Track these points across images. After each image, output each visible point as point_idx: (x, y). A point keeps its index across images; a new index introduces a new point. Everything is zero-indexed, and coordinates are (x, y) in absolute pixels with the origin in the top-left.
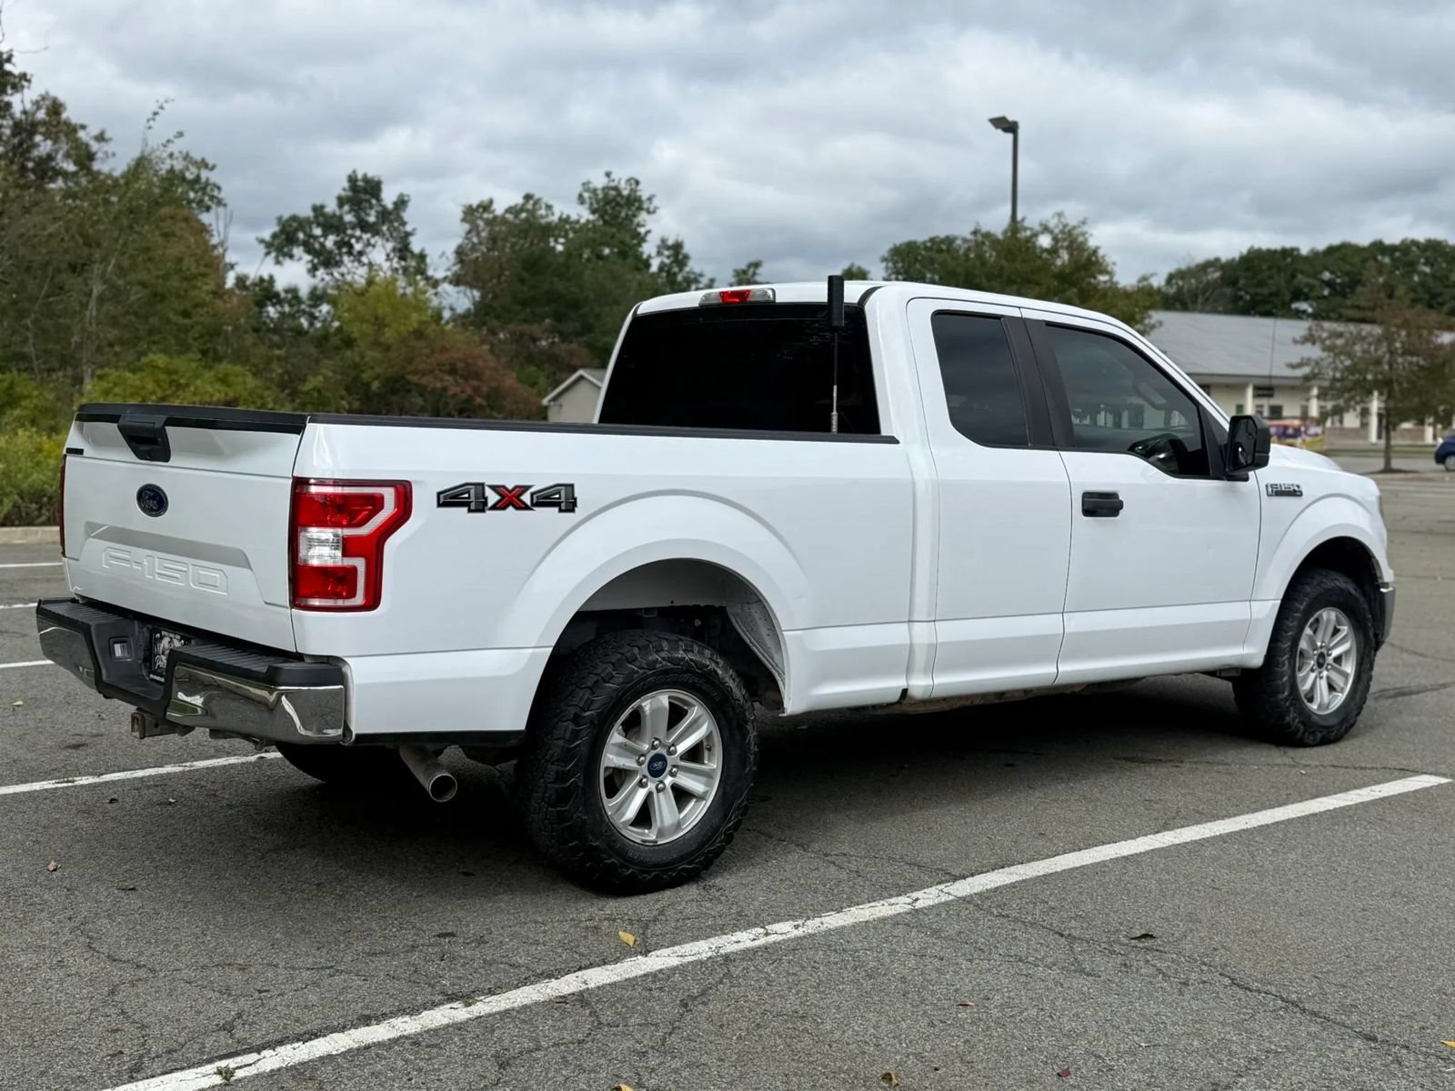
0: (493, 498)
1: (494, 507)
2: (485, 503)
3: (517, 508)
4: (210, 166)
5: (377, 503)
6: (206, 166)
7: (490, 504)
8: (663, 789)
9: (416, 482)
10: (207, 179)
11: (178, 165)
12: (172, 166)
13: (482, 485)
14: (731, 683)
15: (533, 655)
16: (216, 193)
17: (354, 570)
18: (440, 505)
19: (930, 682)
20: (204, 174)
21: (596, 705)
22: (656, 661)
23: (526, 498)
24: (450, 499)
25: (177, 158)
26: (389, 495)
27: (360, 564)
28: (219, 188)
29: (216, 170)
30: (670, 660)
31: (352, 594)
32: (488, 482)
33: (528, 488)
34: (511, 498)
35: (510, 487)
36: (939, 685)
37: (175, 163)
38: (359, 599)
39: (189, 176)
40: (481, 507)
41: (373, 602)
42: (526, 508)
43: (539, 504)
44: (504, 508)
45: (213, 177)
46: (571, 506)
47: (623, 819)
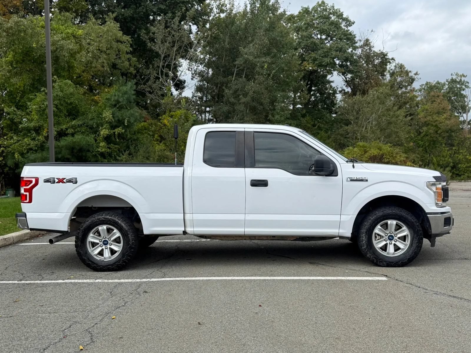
0: (57, 181)
1: (57, 183)
2: (55, 182)
3: (62, 183)
4: (465, 76)
5: (31, 182)
6: (464, 76)
7: (56, 182)
8: (107, 248)
9: (40, 177)
10: (464, 80)
11: (454, 77)
12: (452, 78)
13: (54, 178)
14: (123, 225)
15: (65, 214)
16: (467, 84)
17: (26, 195)
18: (44, 182)
19: (193, 230)
20: (463, 79)
21: (84, 227)
22: (100, 218)
23: (65, 181)
24: (47, 181)
25: (454, 75)
26: (34, 180)
27: (28, 194)
28: (468, 83)
29: (467, 77)
30: (104, 218)
31: (26, 200)
32: (56, 177)
33: (65, 179)
34: (61, 181)
35: (61, 178)
36: (195, 231)
37: (453, 76)
38: (28, 201)
39: (458, 80)
40: (54, 182)
41: (30, 201)
42: (65, 183)
43: (68, 182)
44: (59, 183)
45: (466, 79)
46: (76, 182)
47: (94, 254)
